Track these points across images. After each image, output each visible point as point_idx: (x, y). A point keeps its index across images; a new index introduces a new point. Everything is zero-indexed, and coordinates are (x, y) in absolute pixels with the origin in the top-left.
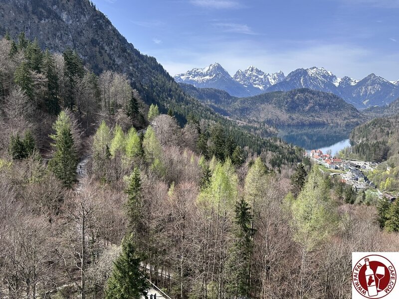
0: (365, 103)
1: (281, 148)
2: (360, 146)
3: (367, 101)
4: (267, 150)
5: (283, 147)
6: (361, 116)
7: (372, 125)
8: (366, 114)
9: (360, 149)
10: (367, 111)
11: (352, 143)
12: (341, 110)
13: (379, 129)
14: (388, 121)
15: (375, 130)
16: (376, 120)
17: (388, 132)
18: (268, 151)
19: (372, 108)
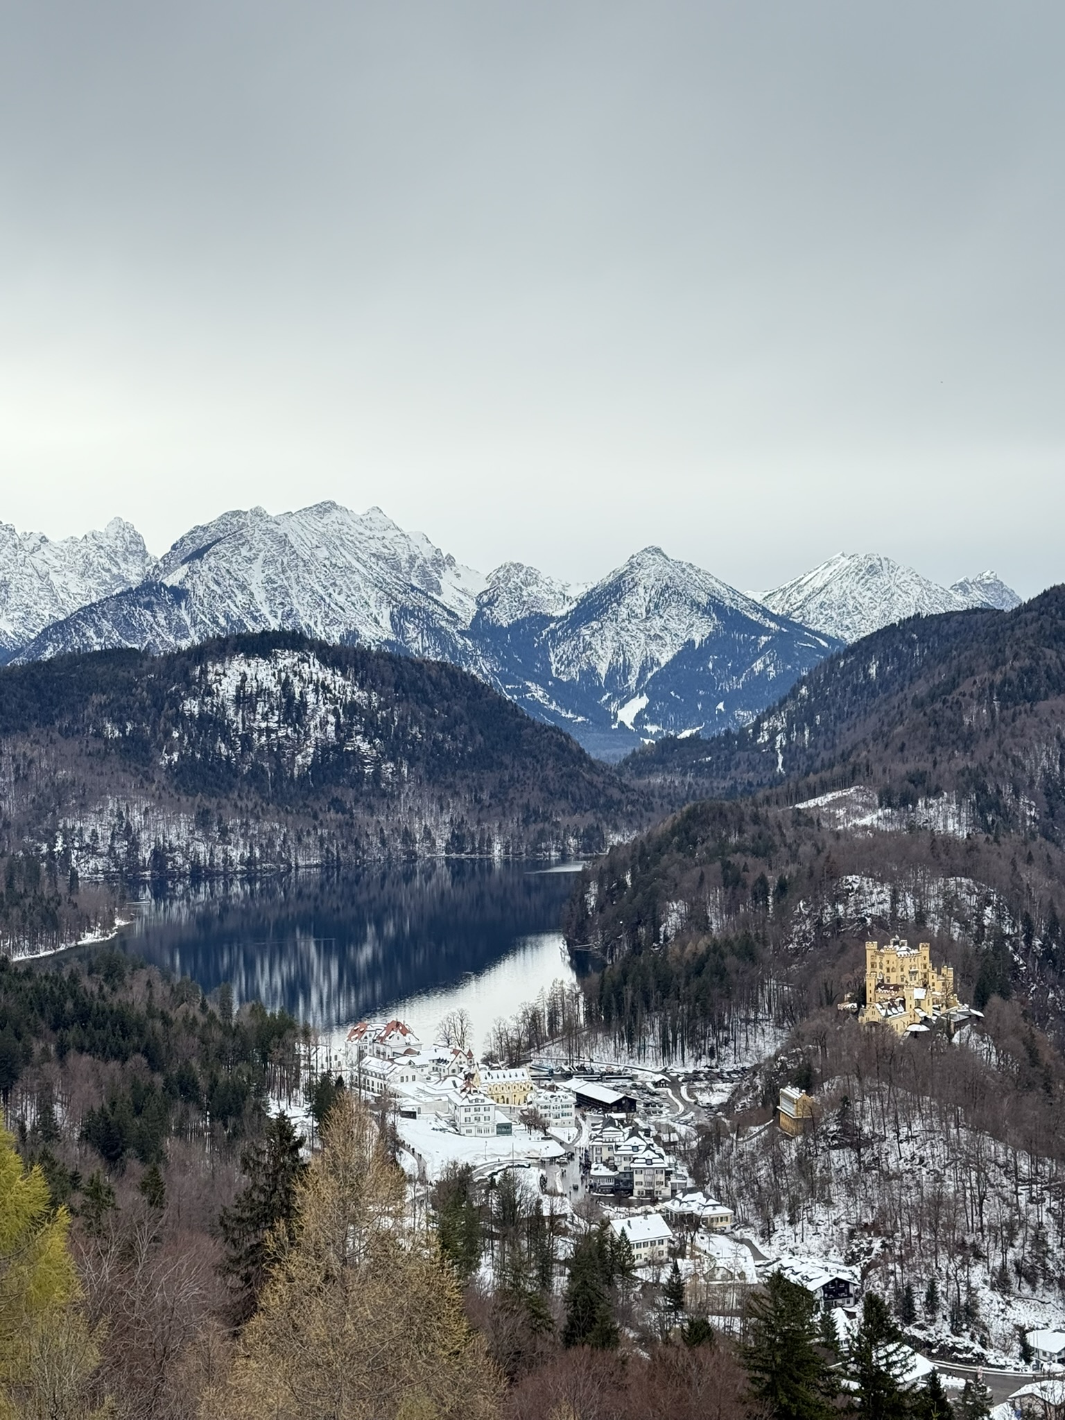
0: (627, 714)
1: (158, 1025)
2: (625, 974)
3: (640, 703)
4: (62, 1051)
5: (167, 1021)
6: (616, 794)
7: (680, 848)
8: (639, 783)
9: (628, 993)
10: (642, 762)
11: (580, 962)
12: (502, 765)
13: (718, 864)
14: (756, 819)
15: (696, 872)
16: (692, 815)
17: (762, 880)
18: (72, 1058)
19: (668, 746)
